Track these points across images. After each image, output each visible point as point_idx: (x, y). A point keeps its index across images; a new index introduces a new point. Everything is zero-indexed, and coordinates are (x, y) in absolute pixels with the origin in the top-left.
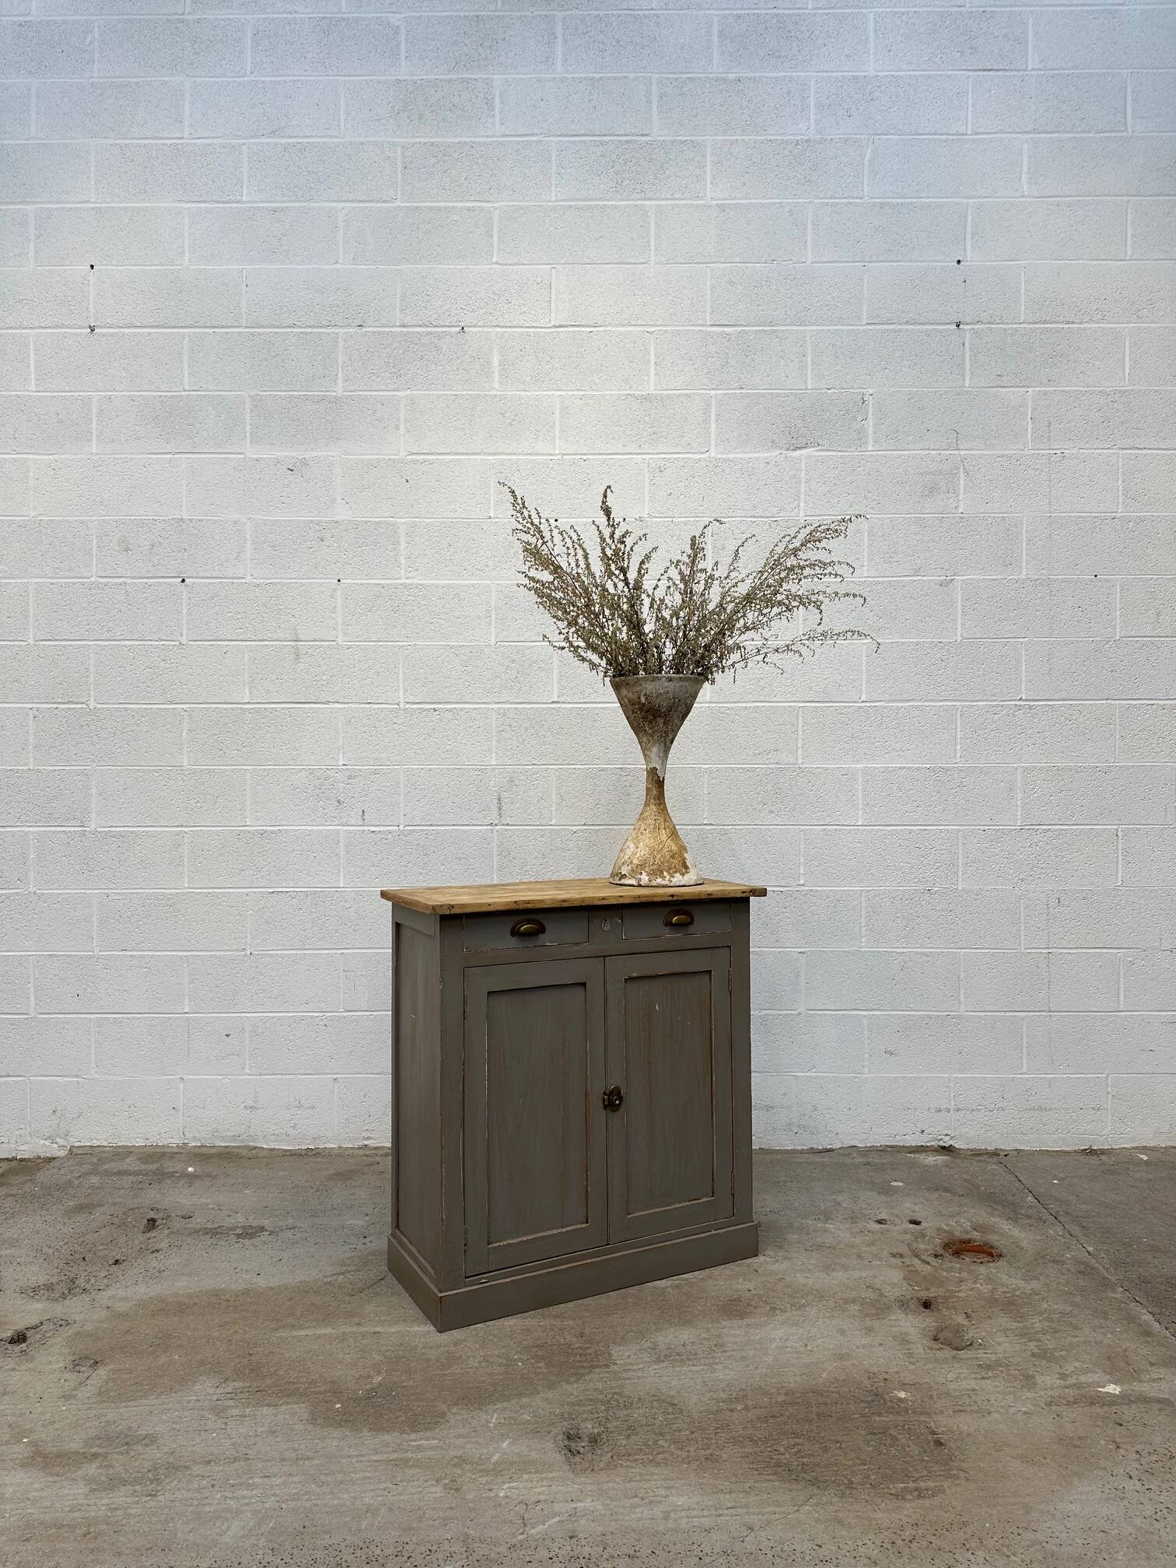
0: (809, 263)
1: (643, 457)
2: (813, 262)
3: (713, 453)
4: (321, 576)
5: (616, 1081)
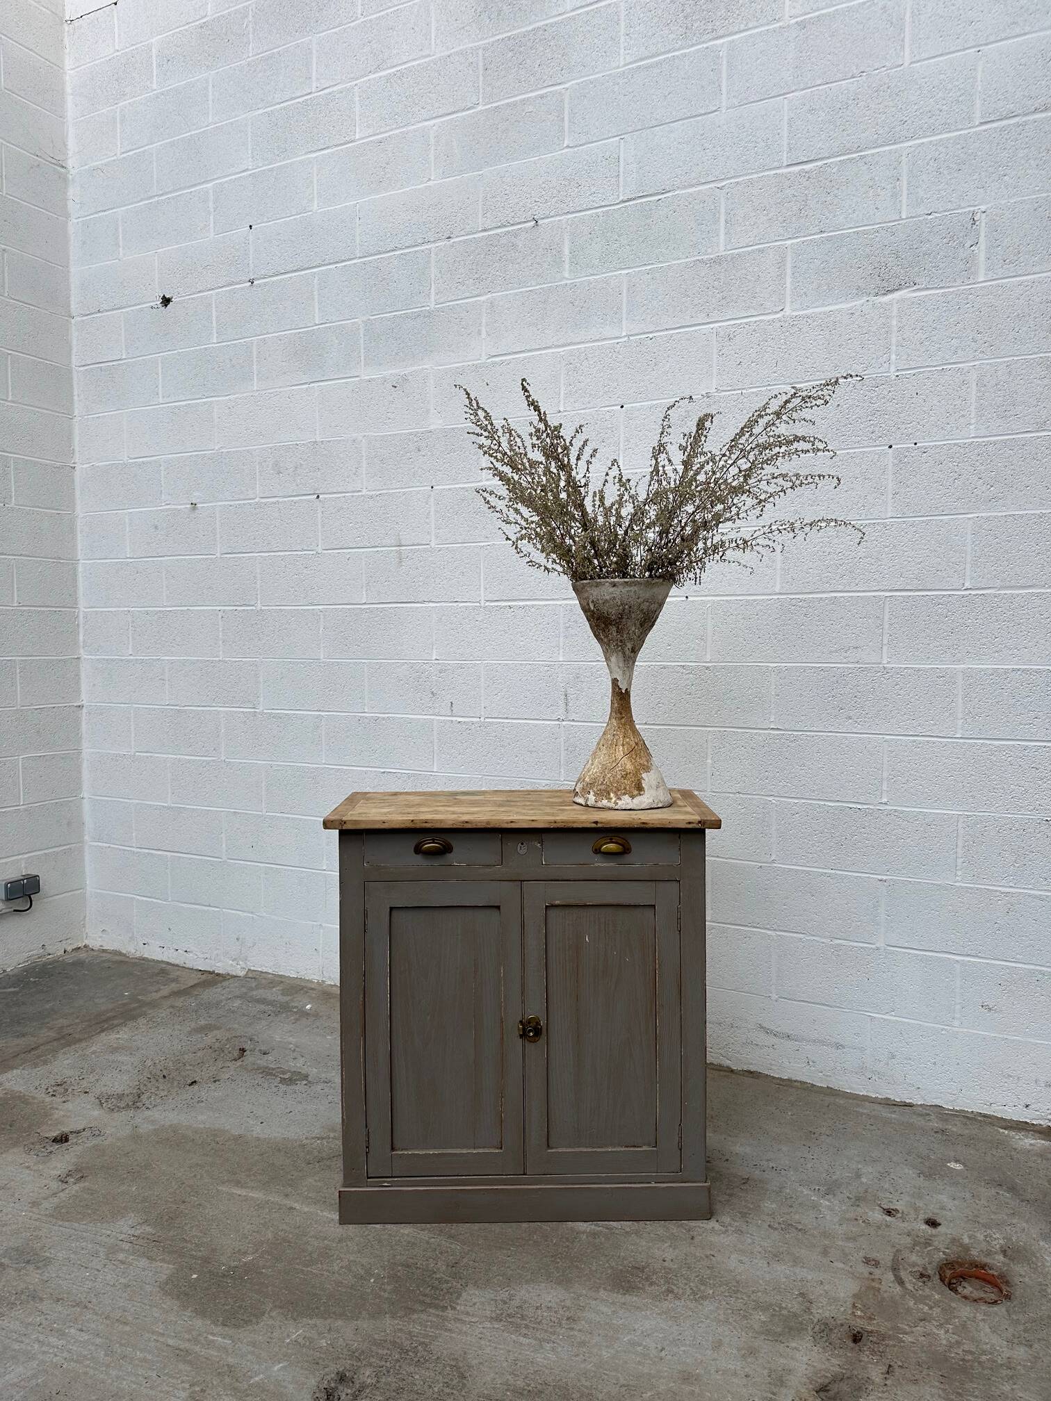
0: (906, 64)
1: (712, 326)
2: (911, 63)
3: (788, 311)
4: (418, 484)
5: (534, 1010)
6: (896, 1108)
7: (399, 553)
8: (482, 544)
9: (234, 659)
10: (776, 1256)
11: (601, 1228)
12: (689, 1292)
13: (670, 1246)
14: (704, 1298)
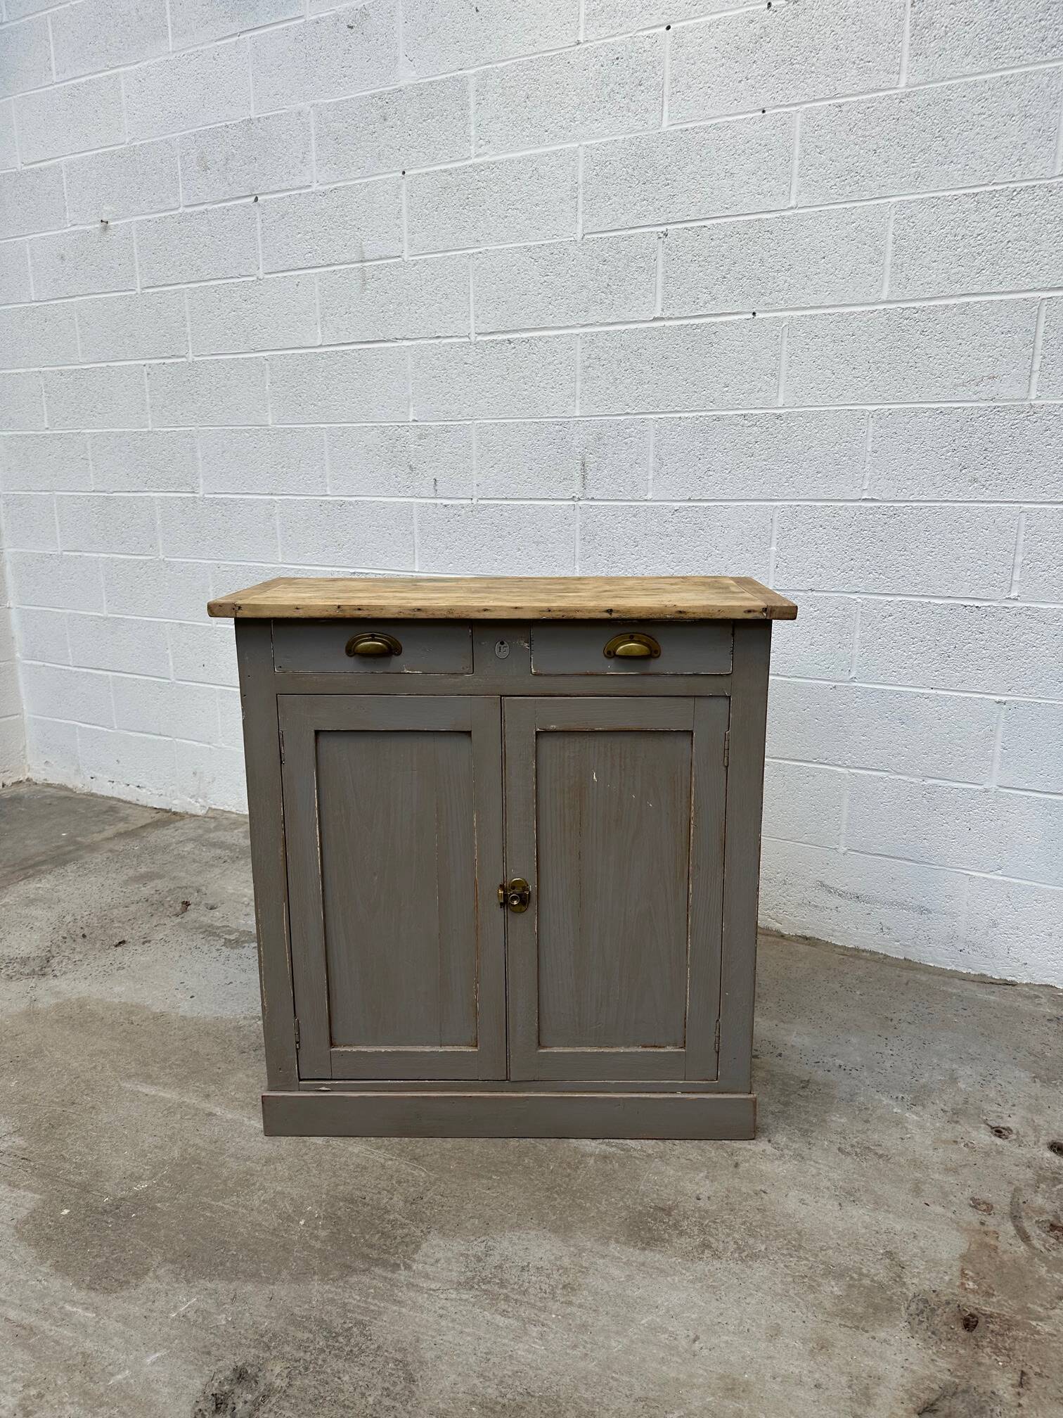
4: (385, 170)
5: (521, 872)
6: (995, 988)
7: (362, 270)
8: (470, 251)
9: (165, 430)
10: (850, 1195)
11: (614, 1149)
12: (732, 1246)
13: (707, 1177)
14: (754, 1256)
